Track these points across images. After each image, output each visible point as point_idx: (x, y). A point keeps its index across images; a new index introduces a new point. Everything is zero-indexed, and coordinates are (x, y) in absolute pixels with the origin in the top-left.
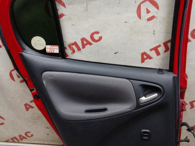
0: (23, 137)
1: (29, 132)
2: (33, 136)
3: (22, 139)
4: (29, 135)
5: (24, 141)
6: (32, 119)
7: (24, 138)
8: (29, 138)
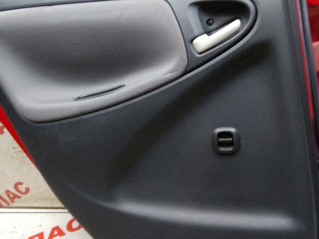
0: (13, 194)
1: (21, 183)
2: (30, 192)
3: (12, 200)
4: (22, 188)
5: (17, 202)
6: (16, 152)
7: (16, 196)
8: (23, 197)
